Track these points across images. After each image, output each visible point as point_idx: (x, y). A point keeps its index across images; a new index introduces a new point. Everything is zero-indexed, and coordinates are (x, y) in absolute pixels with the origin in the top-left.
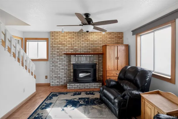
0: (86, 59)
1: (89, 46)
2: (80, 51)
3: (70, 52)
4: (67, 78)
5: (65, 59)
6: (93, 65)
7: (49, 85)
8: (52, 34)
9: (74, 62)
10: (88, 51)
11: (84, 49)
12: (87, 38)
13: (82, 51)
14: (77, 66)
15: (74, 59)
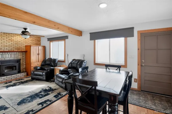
0: (11, 56)
1: (13, 45)
6: (18, 61)
10: (12, 49)
11: (8, 47)
12: (11, 38)
13: (6, 49)
14: (1, 62)
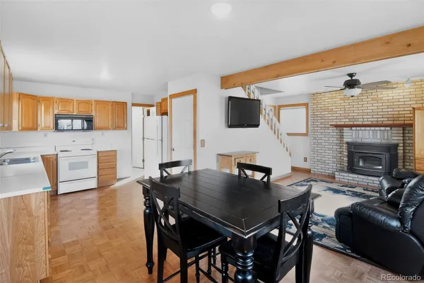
0: (375, 135)
1: (381, 110)
2: (362, 120)
3: (343, 123)
4: (338, 165)
5: (333, 134)
6: (390, 147)
7: (308, 171)
8: (313, 96)
9: (350, 140)
10: (379, 119)
11: (371, 117)
12: (376, 96)
13: (366, 120)
14: (354, 145)
15: (350, 134)
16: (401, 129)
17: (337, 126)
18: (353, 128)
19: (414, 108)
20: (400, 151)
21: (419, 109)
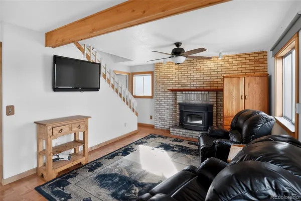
0: (198, 98)
1: (202, 78)
2: (190, 86)
3: (177, 88)
4: (173, 122)
5: (170, 96)
7: (152, 127)
8: (157, 65)
9: (181, 101)
10: (201, 85)
11: (196, 83)
12: (199, 67)
13: (192, 85)
14: (184, 106)
15: (181, 97)
16: (215, 93)
17: (172, 90)
18: (184, 92)
19: (224, 77)
20: (215, 110)
21: (227, 77)
